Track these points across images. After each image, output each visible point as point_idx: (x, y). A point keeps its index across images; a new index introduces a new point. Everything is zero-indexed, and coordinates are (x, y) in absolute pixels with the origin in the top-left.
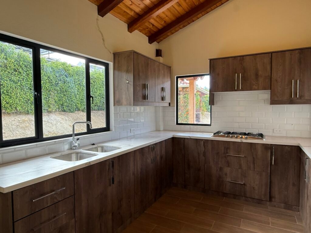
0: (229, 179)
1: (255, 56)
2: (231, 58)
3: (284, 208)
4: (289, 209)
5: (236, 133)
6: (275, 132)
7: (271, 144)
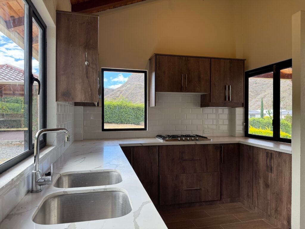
0: (185, 187)
1: (198, 58)
2: (176, 57)
3: (230, 202)
4: (233, 202)
5: (178, 136)
6: (205, 133)
7: (220, 144)
